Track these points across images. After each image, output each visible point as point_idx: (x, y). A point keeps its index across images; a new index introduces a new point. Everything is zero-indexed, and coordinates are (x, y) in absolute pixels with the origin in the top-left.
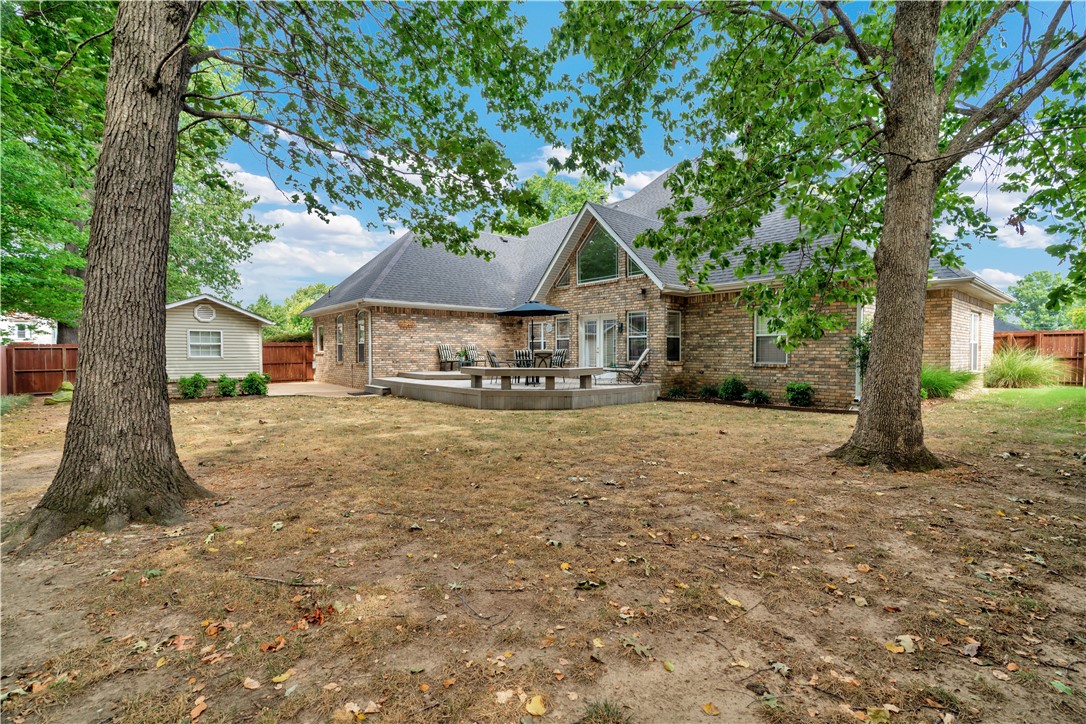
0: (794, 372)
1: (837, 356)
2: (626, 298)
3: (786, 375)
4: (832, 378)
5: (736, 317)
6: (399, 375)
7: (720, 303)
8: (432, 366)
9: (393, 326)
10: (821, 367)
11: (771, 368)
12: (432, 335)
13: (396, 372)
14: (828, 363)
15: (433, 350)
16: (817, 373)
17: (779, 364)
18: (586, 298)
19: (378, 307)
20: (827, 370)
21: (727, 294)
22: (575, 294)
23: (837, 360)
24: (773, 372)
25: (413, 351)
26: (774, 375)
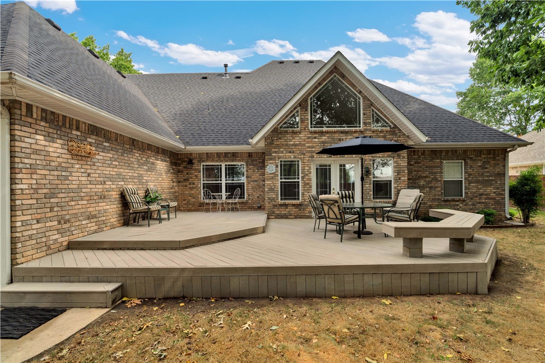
0: (470, 203)
1: (495, 193)
3: (466, 205)
4: (492, 205)
5: (431, 167)
6: (72, 246)
8: (114, 219)
9: (56, 149)
10: (486, 199)
11: (457, 201)
12: (114, 172)
13: (65, 240)
14: (490, 196)
15: (115, 195)
16: (483, 203)
17: (457, 198)
19: (29, 107)
20: (489, 201)
21: (424, 151)
23: (494, 194)
24: (457, 203)
25: (90, 198)
26: (458, 205)
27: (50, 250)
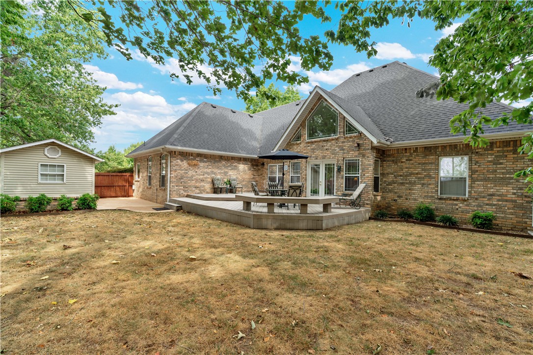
0: (474, 204)
1: (514, 194)
2: (343, 150)
3: (467, 205)
4: (508, 209)
6: (188, 196)
7: (411, 154)
8: (208, 190)
9: (185, 164)
10: (499, 200)
11: (454, 200)
12: (209, 171)
13: (186, 194)
14: (505, 198)
15: (210, 180)
16: (494, 205)
17: (461, 197)
18: (313, 149)
19: (175, 152)
20: (504, 203)
22: (305, 147)
23: (514, 196)
24: (455, 202)
25: (197, 180)
26: (457, 205)
27: (180, 196)
